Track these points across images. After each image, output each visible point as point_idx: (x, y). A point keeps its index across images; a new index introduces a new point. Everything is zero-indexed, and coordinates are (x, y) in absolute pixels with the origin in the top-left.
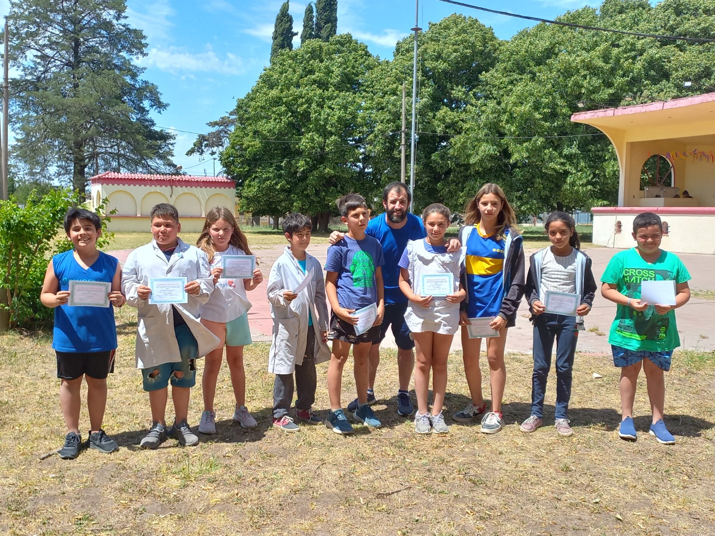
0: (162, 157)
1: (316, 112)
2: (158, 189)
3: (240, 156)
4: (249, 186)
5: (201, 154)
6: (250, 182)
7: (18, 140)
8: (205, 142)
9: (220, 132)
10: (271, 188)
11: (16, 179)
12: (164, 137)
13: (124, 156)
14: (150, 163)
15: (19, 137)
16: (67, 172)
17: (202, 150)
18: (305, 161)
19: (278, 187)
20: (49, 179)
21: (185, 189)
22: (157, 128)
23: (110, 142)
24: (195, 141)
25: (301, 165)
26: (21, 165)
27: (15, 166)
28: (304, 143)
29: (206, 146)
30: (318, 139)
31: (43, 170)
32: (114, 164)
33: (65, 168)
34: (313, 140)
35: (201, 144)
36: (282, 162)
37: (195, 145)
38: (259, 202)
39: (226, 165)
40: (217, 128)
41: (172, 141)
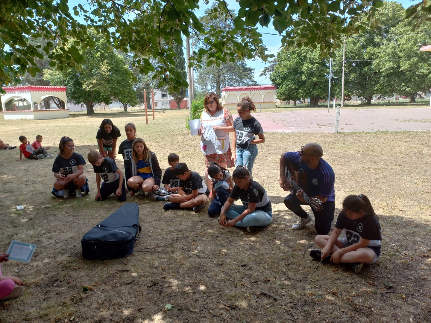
0: (250, 78)
1: (309, 55)
2: (245, 92)
3: (278, 76)
4: (282, 88)
5: (266, 75)
6: (282, 86)
7: (197, 76)
8: (268, 70)
9: (274, 65)
10: (290, 88)
11: (197, 91)
12: (250, 70)
13: (235, 79)
14: (245, 81)
15: (198, 75)
16: (214, 87)
17: (266, 74)
18: (305, 76)
19: (293, 88)
20: (208, 90)
21: (256, 91)
22: (247, 67)
23: (230, 74)
24: (263, 70)
25: (304, 77)
26: (199, 86)
27: (197, 86)
28: (304, 68)
29: (268, 72)
30: (310, 66)
31: (206, 87)
32: (231, 83)
33: (213, 86)
34: (308, 67)
35: (266, 71)
36: (295, 77)
37: (263, 72)
38: (285, 94)
39: (273, 81)
40: (272, 63)
41: (253, 71)
